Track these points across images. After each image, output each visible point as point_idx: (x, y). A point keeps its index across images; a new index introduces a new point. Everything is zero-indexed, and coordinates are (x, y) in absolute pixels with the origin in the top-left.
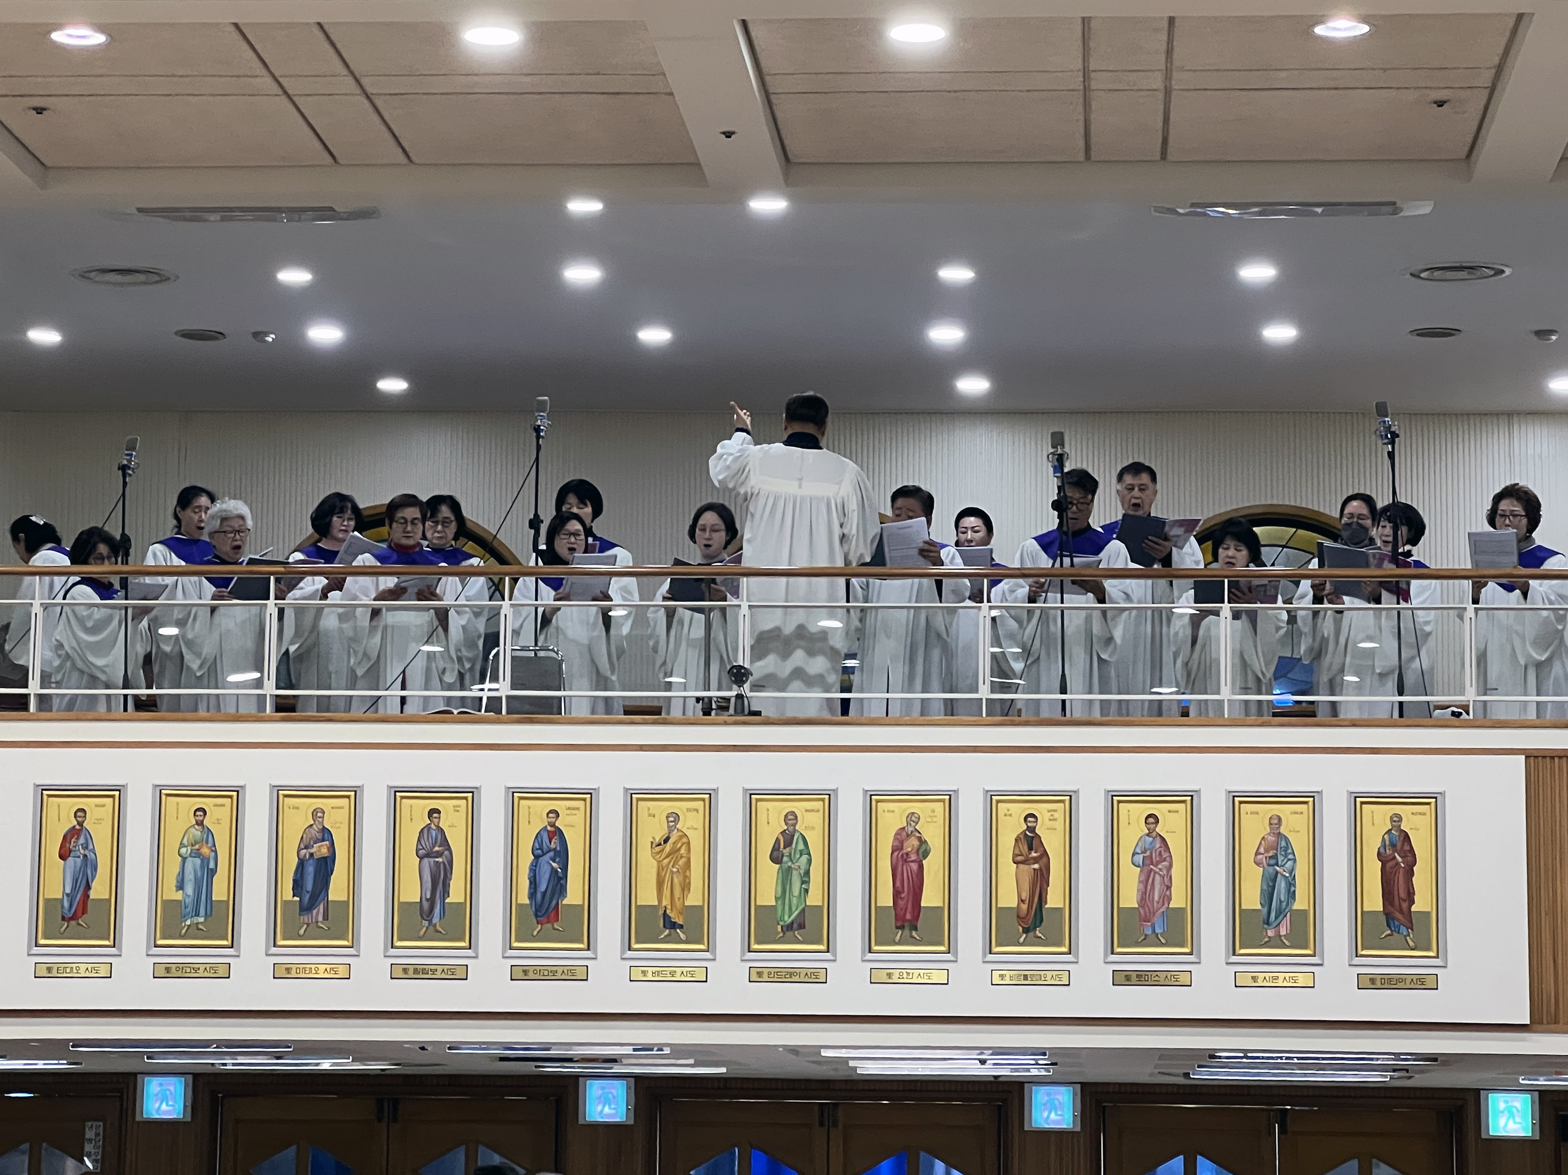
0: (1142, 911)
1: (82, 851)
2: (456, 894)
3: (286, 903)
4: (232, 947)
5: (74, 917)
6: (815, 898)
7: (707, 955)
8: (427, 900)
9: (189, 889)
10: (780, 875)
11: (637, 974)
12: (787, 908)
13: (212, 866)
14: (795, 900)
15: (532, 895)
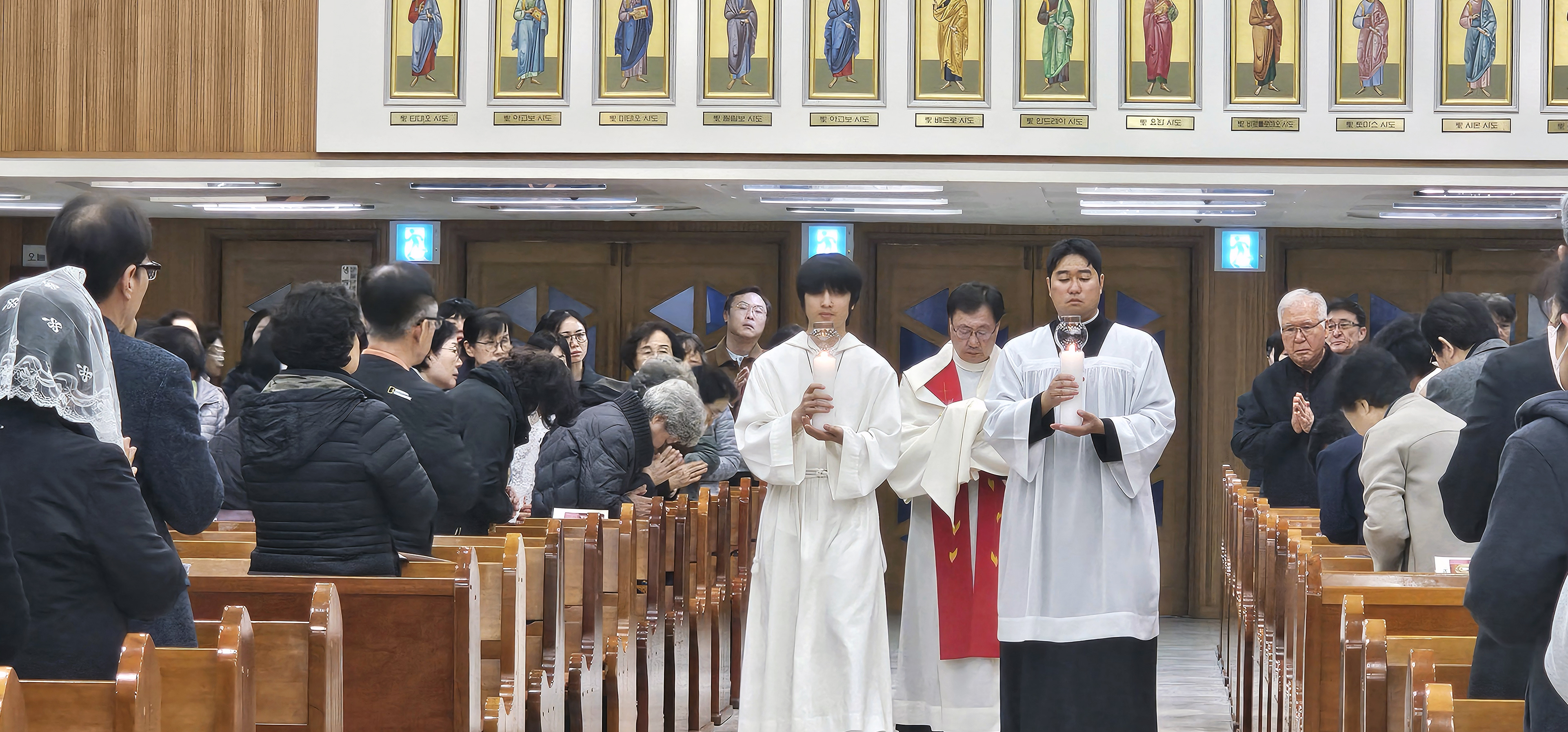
0: (1362, 67)
1: (429, 15)
2: (761, 50)
3: (609, 59)
4: (562, 98)
5: (423, 73)
6: (1077, 54)
7: (984, 104)
8: (735, 56)
9: (524, 47)
10: (1047, 33)
11: (922, 120)
12: (1053, 63)
13: (543, 27)
14: (1060, 56)
15: (828, 50)
